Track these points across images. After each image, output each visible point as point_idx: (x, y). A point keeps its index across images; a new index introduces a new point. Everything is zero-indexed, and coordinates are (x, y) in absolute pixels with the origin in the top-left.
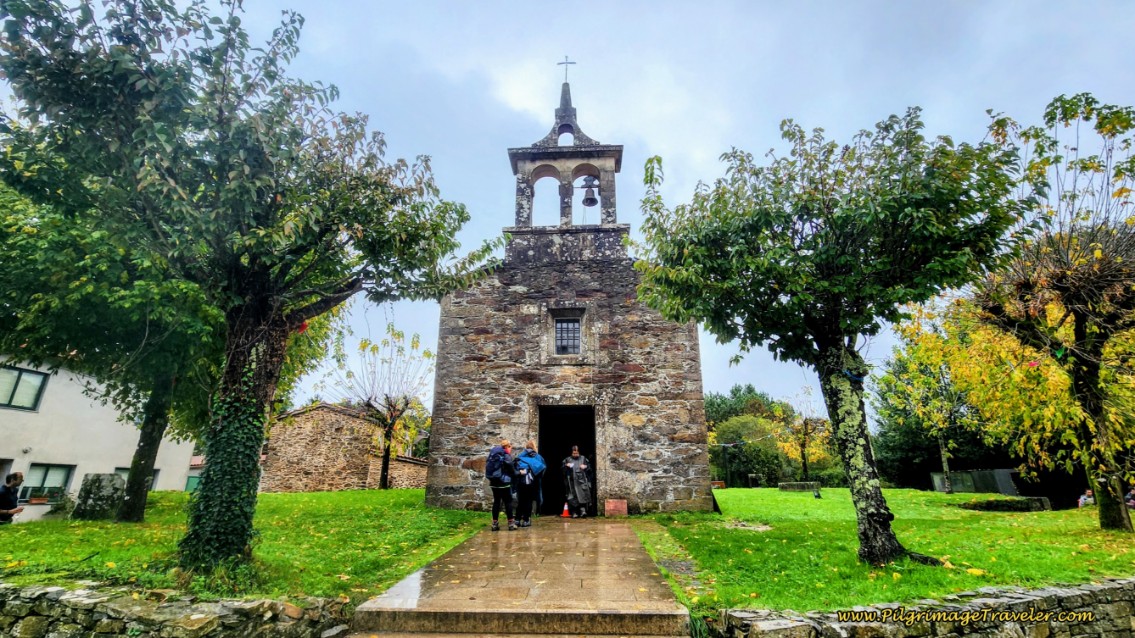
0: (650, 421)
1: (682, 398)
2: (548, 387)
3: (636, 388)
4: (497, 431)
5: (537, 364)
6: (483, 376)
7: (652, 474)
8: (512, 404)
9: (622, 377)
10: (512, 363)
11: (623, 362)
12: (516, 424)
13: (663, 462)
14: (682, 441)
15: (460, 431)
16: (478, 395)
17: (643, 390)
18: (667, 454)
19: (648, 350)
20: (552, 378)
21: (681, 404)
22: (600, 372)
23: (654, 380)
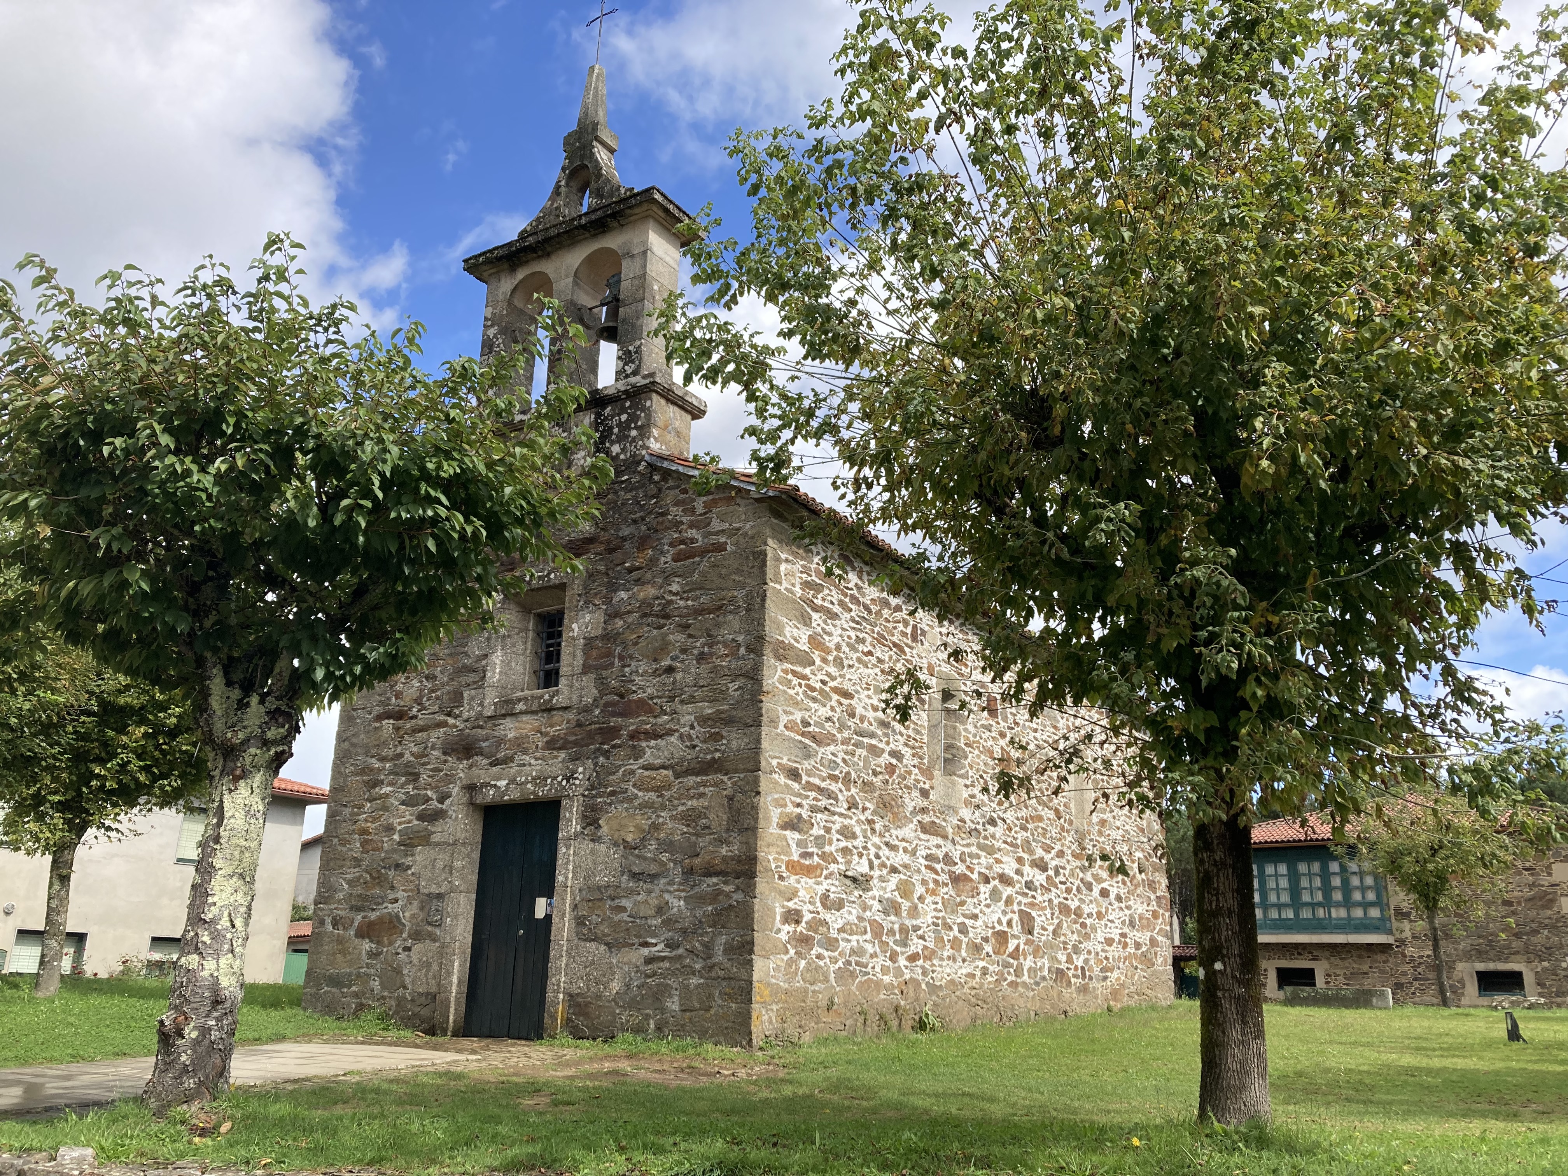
0: (655, 827)
1: (719, 770)
2: (492, 764)
3: (637, 754)
4: (408, 861)
5: (480, 715)
6: (399, 750)
7: (646, 951)
8: (435, 804)
9: (614, 732)
10: (443, 718)
11: (622, 696)
12: (438, 844)
13: (667, 923)
14: (709, 872)
15: (357, 862)
16: (389, 789)
17: (649, 757)
18: (676, 902)
19: (666, 662)
20: (500, 741)
21: (715, 785)
22: (579, 724)
23: (670, 732)
